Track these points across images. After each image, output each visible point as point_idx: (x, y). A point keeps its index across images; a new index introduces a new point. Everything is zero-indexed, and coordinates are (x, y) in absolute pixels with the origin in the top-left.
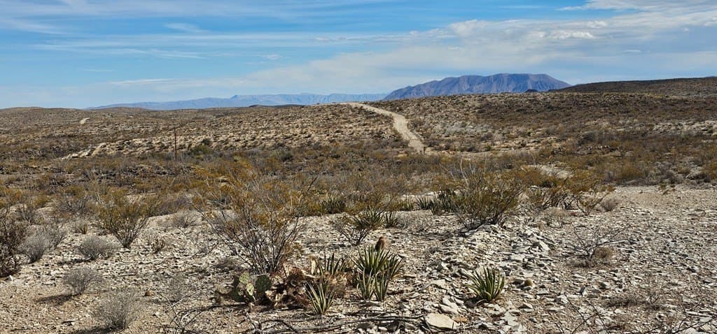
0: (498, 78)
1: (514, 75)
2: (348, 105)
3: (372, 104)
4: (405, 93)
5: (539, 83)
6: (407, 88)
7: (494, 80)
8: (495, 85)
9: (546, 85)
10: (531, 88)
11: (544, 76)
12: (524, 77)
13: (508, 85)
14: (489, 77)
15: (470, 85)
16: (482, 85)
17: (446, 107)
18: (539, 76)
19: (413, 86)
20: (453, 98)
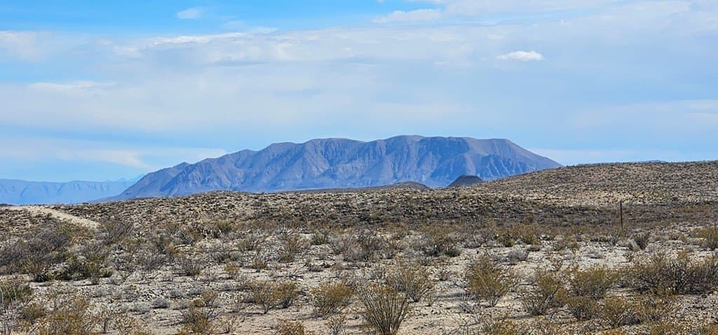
0: (397, 146)
1: (435, 138)
2: (26, 211)
3: (68, 209)
4: (175, 181)
5: (492, 161)
6: (178, 167)
7: (387, 153)
8: (388, 161)
9: (508, 165)
10: (473, 173)
11: (503, 142)
12: (456, 146)
13: (419, 165)
14: (374, 143)
15: (331, 163)
16: (358, 164)
17: (196, 216)
18: (491, 142)
19: (193, 162)
20: (209, 199)
